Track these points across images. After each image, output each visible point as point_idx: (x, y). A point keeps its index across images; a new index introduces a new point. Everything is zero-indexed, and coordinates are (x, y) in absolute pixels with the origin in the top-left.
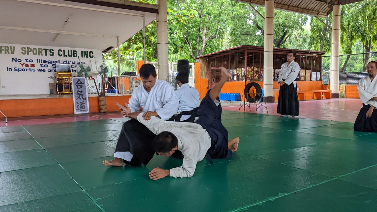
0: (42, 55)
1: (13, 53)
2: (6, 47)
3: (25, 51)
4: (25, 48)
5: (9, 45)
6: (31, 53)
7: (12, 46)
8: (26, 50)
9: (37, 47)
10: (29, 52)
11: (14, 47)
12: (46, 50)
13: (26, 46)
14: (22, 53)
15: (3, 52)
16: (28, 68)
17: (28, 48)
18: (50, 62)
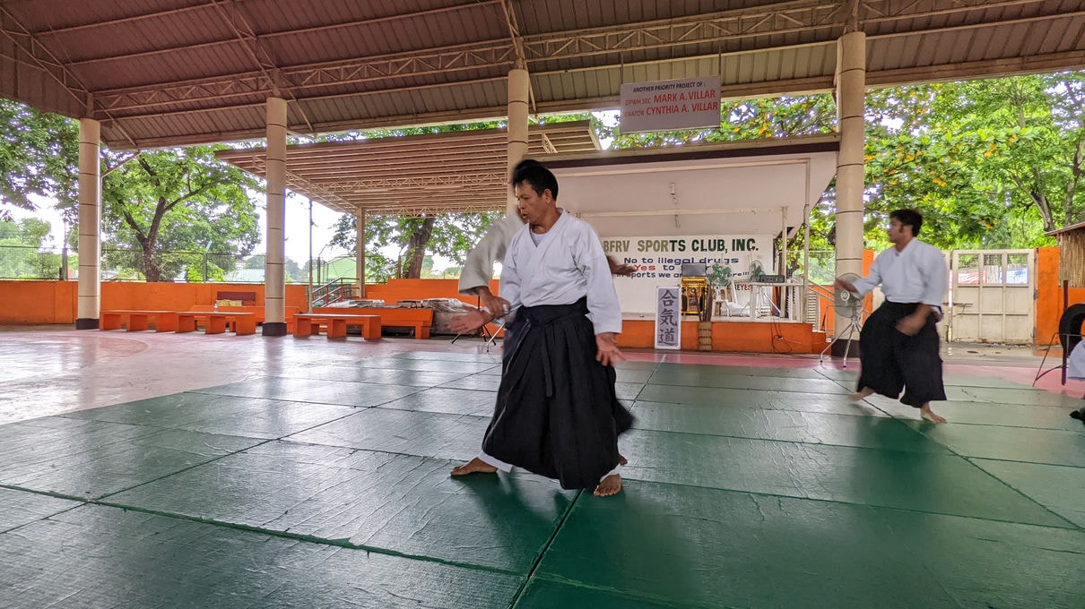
0: (667, 250)
1: (626, 250)
2: (617, 242)
3: (643, 246)
4: (643, 242)
5: (621, 239)
6: (651, 249)
7: (626, 239)
8: (645, 245)
9: (660, 239)
10: (648, 247)
11: (628, 242)
12: (673, 242)
13: (645, 239)
14: (639, 249)
15: (614, 249)
16: (646, 272)
17: (648, 241)
18: (678, 262)
